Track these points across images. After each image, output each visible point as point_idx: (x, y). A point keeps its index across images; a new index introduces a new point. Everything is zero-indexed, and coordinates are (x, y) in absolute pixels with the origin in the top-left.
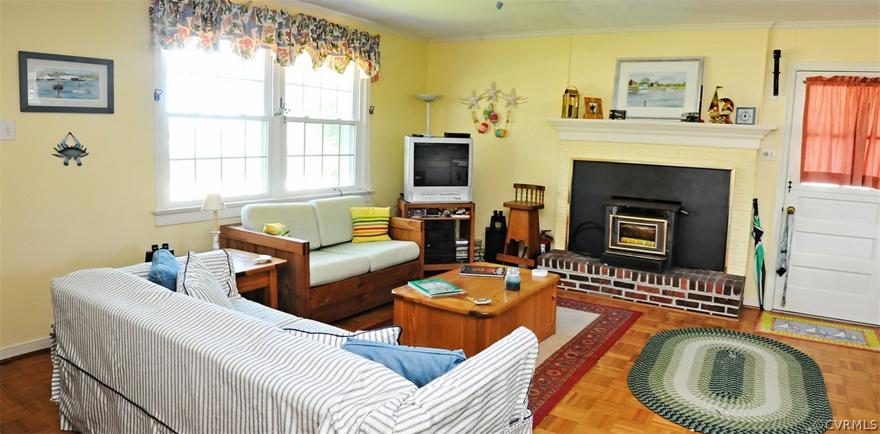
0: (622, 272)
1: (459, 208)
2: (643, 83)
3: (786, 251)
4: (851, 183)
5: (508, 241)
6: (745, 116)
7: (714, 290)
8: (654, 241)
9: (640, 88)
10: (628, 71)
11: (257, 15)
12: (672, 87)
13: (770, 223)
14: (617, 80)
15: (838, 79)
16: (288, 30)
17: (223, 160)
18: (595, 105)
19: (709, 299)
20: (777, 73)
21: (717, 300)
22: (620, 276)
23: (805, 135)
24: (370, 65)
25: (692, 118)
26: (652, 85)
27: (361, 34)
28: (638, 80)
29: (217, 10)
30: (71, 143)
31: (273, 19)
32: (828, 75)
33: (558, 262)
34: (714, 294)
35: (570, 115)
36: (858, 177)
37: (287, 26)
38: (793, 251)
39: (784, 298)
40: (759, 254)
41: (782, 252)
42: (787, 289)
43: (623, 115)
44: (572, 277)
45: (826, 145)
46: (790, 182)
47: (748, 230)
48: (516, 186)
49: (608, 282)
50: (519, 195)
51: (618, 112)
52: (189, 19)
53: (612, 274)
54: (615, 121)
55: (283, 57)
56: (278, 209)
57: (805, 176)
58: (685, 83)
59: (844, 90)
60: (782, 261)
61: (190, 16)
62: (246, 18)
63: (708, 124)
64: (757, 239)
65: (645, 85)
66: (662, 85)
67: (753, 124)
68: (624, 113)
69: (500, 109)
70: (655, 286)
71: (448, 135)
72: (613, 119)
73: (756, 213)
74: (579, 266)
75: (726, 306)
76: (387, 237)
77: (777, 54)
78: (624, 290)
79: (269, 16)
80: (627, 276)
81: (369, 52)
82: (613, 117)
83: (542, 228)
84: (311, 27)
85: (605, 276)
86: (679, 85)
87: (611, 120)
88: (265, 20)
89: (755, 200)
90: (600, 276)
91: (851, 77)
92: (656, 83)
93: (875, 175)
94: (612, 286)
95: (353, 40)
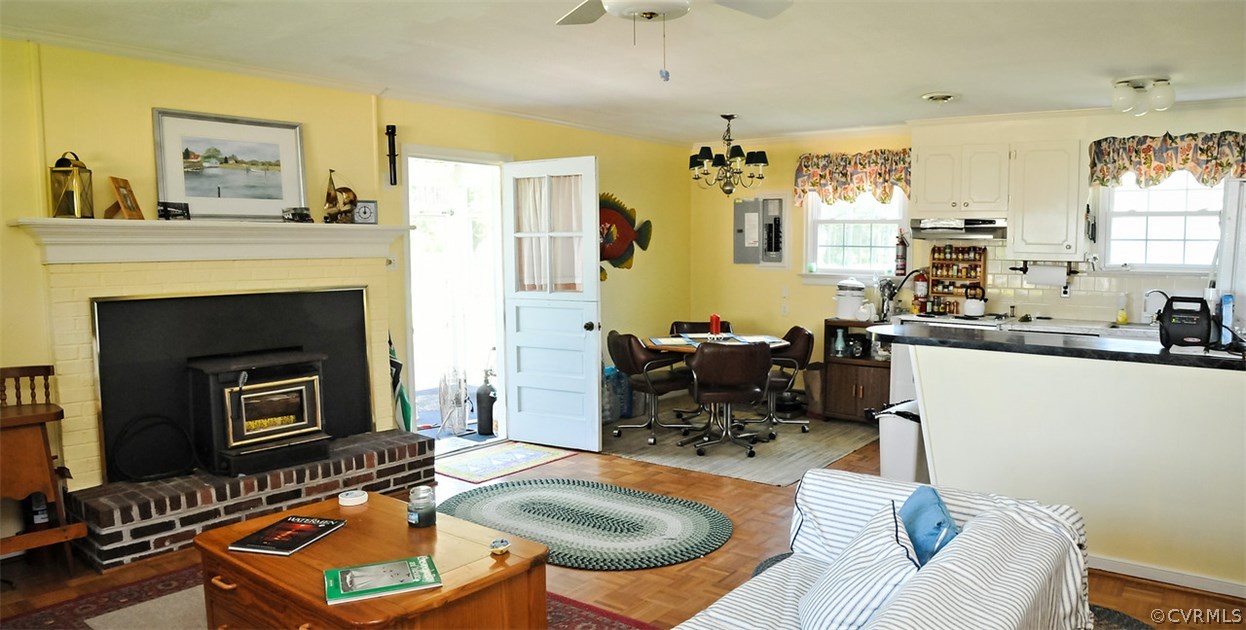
0: (278, 477)
2: (209, 157)
6: (365, 213)
7: (407, 454)
9: (205, 164)
10: (178, 134)
12: (261, 167)
14: (160, 147)
19: (401, 468)
20: (394, 157)
21: (412, 466)
22: (276, 485)
25: (301, 216)
26: (226, 160)
28: (200, 150)
33: (153, 505)
34: (407, 459)
43: (184, 211)
44: (185, 521)
49: (257, 501)
51: (174, 205)
53: (262, 486)
54: (172, 222)
58: (278, 161)
63: (319, 224)
65: (213, 161)
66: (243, 162)
67: (377, 222)
68: (185, 207)
70: (333, 478)
72: (167, 219)
74: (199, 496)
77: (391, 131)
78: (285, 504)
80: (289, 480)
82: (165, 214)
85: (251, 494)
86: (270, 164)
87: (163, 222)
90: (243, 498)
92: (233, 157)
94: (264, 506)
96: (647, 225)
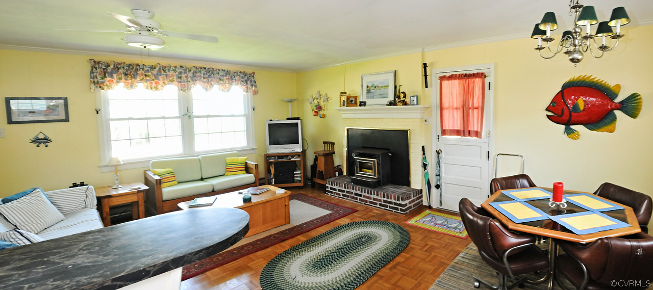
0: (357, 188)
1: (296, 155)
2: (372, 87)
3: (439, 175)
4: (464, 136)
5: (317, 172)
6: (414, 101)
7: (393, 198)
8: (372, 170)
9: (371, 89)
10: (366, 81)
11: (163, 69)
12: (383, 88)
13: (431, 159)
14: (362, 86)
15: (454, 76)
16: (186, 75)
17: (150, 139)
18: (353, 99)
19: (392, 203)
20: (426, 76)
21: (395, 203)
22: (356, 190)
23: (442, 109)
24: (247, 87)
25: (391, 104)
26: (375, 87)
27: (240, 72)
28: (370, 85)
29: (134, 69)
30: (41, 136)
31: (175, 71)
32: (448, 75)
33: (333, 183)
34: (393, 201)
35: (344, 105)
36: (467, 133)
37: (185, 73)
38: (443, 174)
39: (441, 202)
40: (426, 175)
41: (437, 175)
42: (442, 196)
43: (365, 104)
44: (339, 190)
45: (451, 114)
46: (438, 136)
47: (420, 164)
48: (324, 143)
49: (352, 193)
50: (326, 147)
51: (363, 102)
52: (115, 75)
53: (353, 189)
54: (361, 107)
55: (184, 88)
56: (183, 160)
57: (444, 132)
58: (388, 85)
59: (456, 82)
60: (437, 181)
61: (115, 73)
62: (155, 72)
64: (425, 169)
66: (379, 87)
67: (417, 104)
68: (365, 102)
69: (322, 104)
70: (370, 195)
71: (288, 119)
73: (424, 154)
74: (341, 185)
75: (399, 207)
76: (244, 172)
77: (425, 65)
78: (359, 197)
79: (171, 69)
80: (359, 189)
81: (246, 81)
82: (360, 105)
83: (336, 165)
84: (202, 72)
85: (351, 190)
86: (386, 86)
87: (359, 107)
88: (169, 71)
89: (423, 147)
90: (349, 190)
91: (460, 74)
92: (377, 86)
93: (476, 130)
94: (354, 195)
95: (234, 76)
96: (634, 97)
